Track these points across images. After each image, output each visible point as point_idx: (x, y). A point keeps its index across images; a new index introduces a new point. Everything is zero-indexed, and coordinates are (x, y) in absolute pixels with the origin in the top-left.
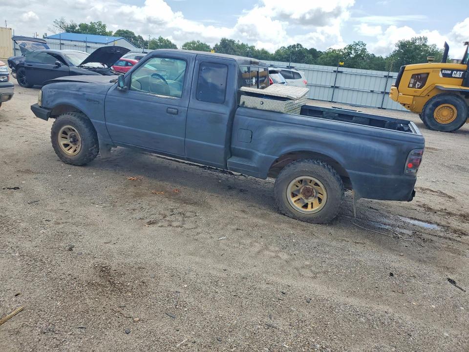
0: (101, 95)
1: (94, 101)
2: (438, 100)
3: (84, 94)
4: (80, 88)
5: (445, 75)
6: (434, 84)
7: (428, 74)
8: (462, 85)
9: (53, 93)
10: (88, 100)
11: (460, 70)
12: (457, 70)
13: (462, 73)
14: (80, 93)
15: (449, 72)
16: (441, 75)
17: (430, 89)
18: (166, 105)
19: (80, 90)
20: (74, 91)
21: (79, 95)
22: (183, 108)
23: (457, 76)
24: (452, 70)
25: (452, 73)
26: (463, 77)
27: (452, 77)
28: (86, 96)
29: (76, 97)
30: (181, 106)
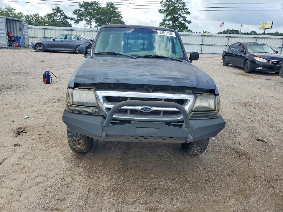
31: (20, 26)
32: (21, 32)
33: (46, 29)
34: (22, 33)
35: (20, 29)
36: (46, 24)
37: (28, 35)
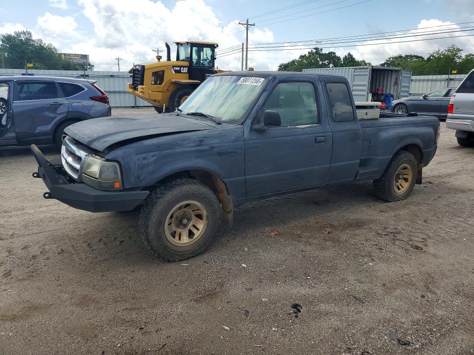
0: (238, 143)
1: (231, 153)
2: (181, 93)
3: (212, 148)
4: (201, 141)
5: (176, 71)
6: (170, 80)
7: (164, 71)
8: (189, 79)
9: (152, 159)
10: (220, 154)
11: (185, 67)
12: (184, 67)
13: (187, 68)
14: (205, 148)
15: (179, 69)
16: (174, 72)
17: (168, 84)
18: (314, 135)
19: (202, 143)
20: (192, 147)
21: (204, 151)
22: (328, 134)
23: (185, 72)
24: (180, 67)
25: (180, 68)
26: (189, 72)
27: (181, 73)
28: (215, 149)
29: (200, 154)
30: (326, 132)
31: (397, 79)
32: (395, 88)
33: (453, 79)
34: (398, 88)
35: (396, 83)
36: (453, 72)
37: (408, 92)
